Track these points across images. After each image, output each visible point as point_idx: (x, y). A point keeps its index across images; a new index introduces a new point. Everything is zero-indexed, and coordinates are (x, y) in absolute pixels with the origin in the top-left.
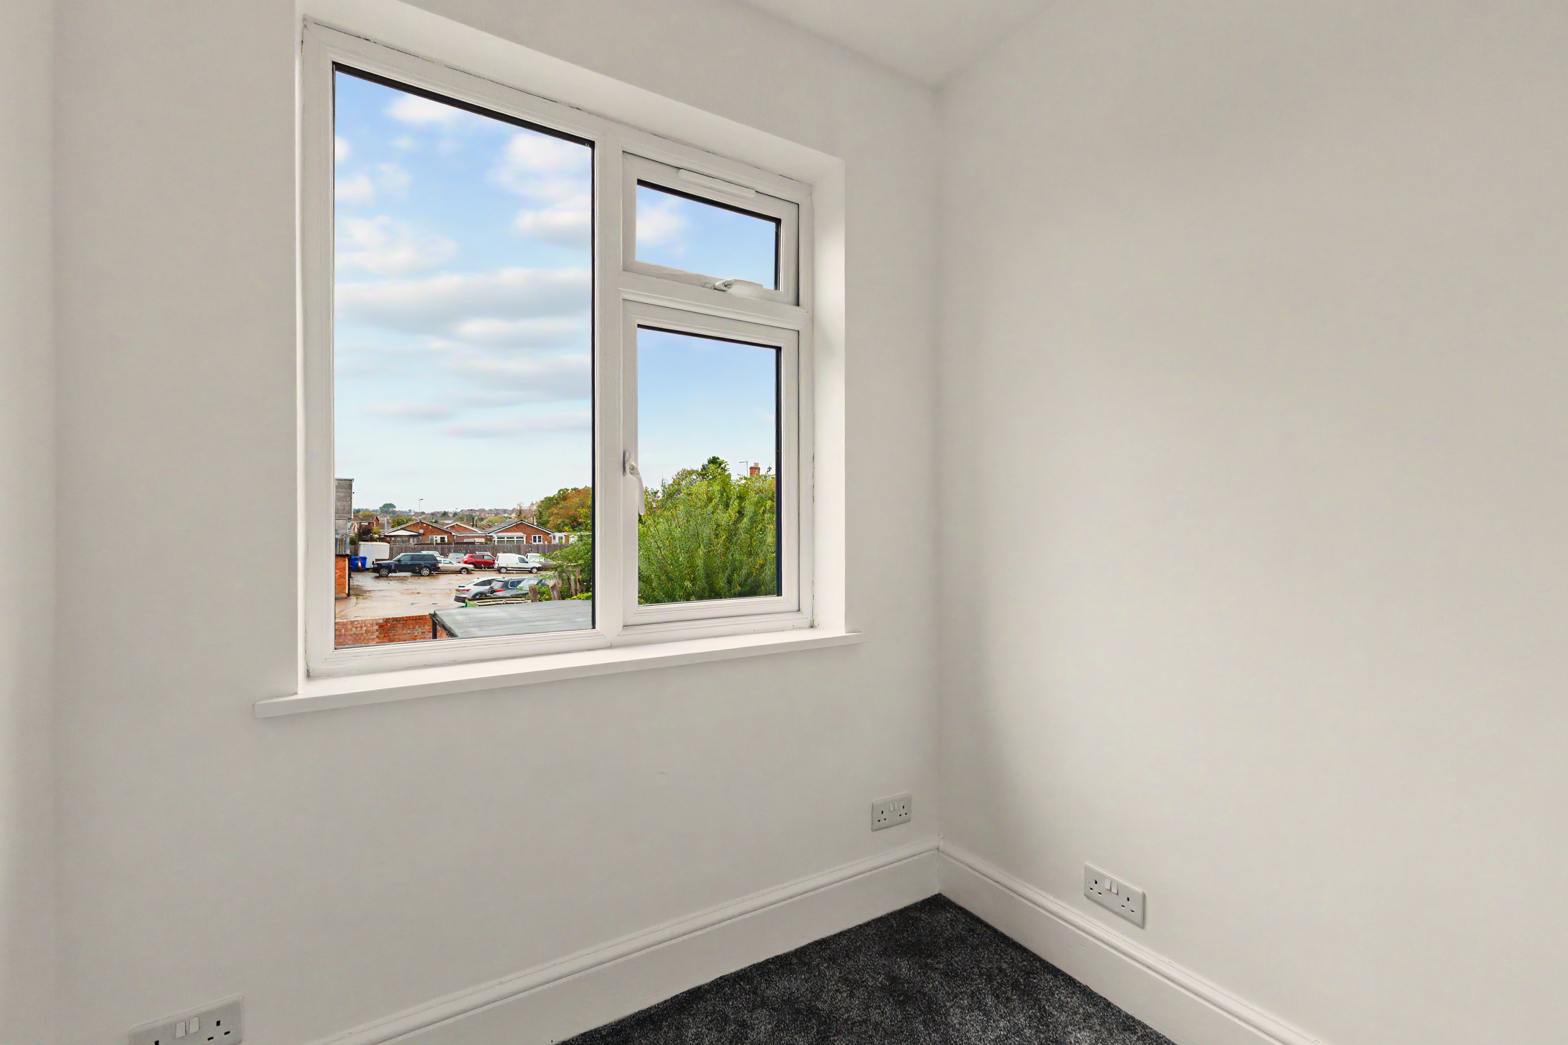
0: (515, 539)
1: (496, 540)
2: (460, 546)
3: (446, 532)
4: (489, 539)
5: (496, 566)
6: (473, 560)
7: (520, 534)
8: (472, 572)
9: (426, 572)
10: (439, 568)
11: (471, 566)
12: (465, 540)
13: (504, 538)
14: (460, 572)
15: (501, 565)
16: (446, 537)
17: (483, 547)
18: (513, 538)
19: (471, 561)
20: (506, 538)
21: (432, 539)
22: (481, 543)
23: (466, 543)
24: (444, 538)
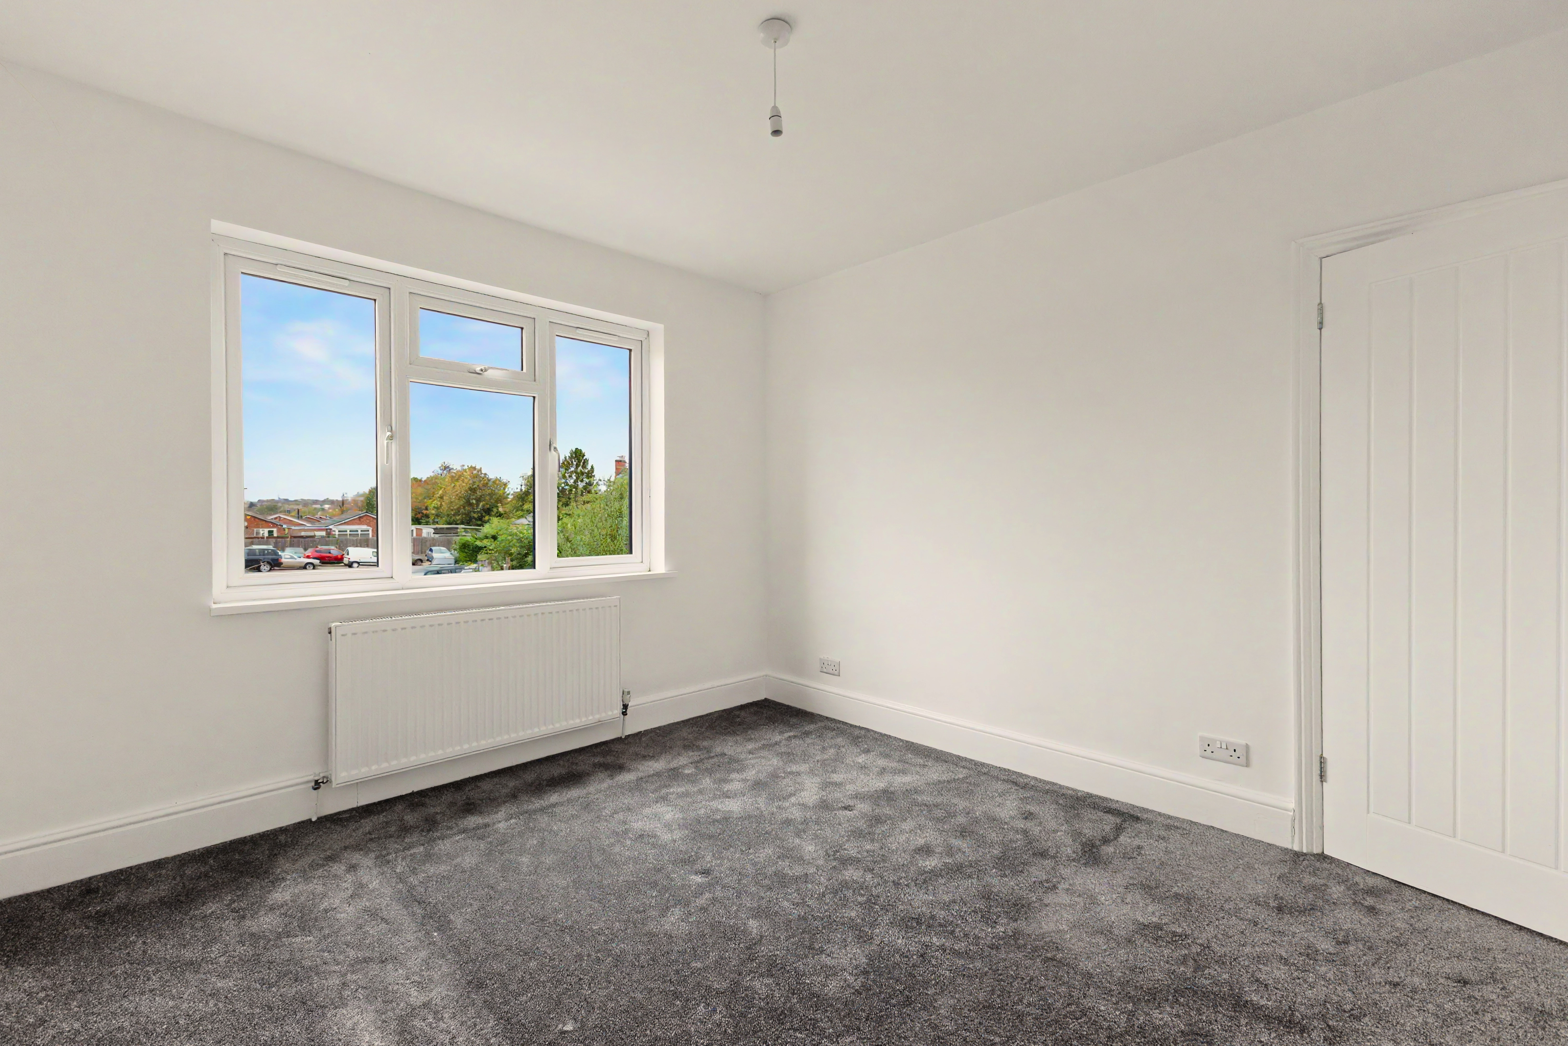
0: (359, 532)
1: (337, 533)
2: (297, 541)
3: (275, 525)
4: (329, 533)
5: (346, 561)
6: (317, 554)
7: (365, 527)
8: (319, 567)
9: (265, 567)
10: (282, 563)
11: (317, 562)
12: (303, 534)
13: (346, 531)
14: (305, 568)
15: (351, 560)
16: (275, 530)
17: (324, 541)
18: (357, 531)
19: (315, 556)
20: (348, 531)
21: (258, 533)
22: (322, 537)
23: (302, 537)
24: (272, 531)
